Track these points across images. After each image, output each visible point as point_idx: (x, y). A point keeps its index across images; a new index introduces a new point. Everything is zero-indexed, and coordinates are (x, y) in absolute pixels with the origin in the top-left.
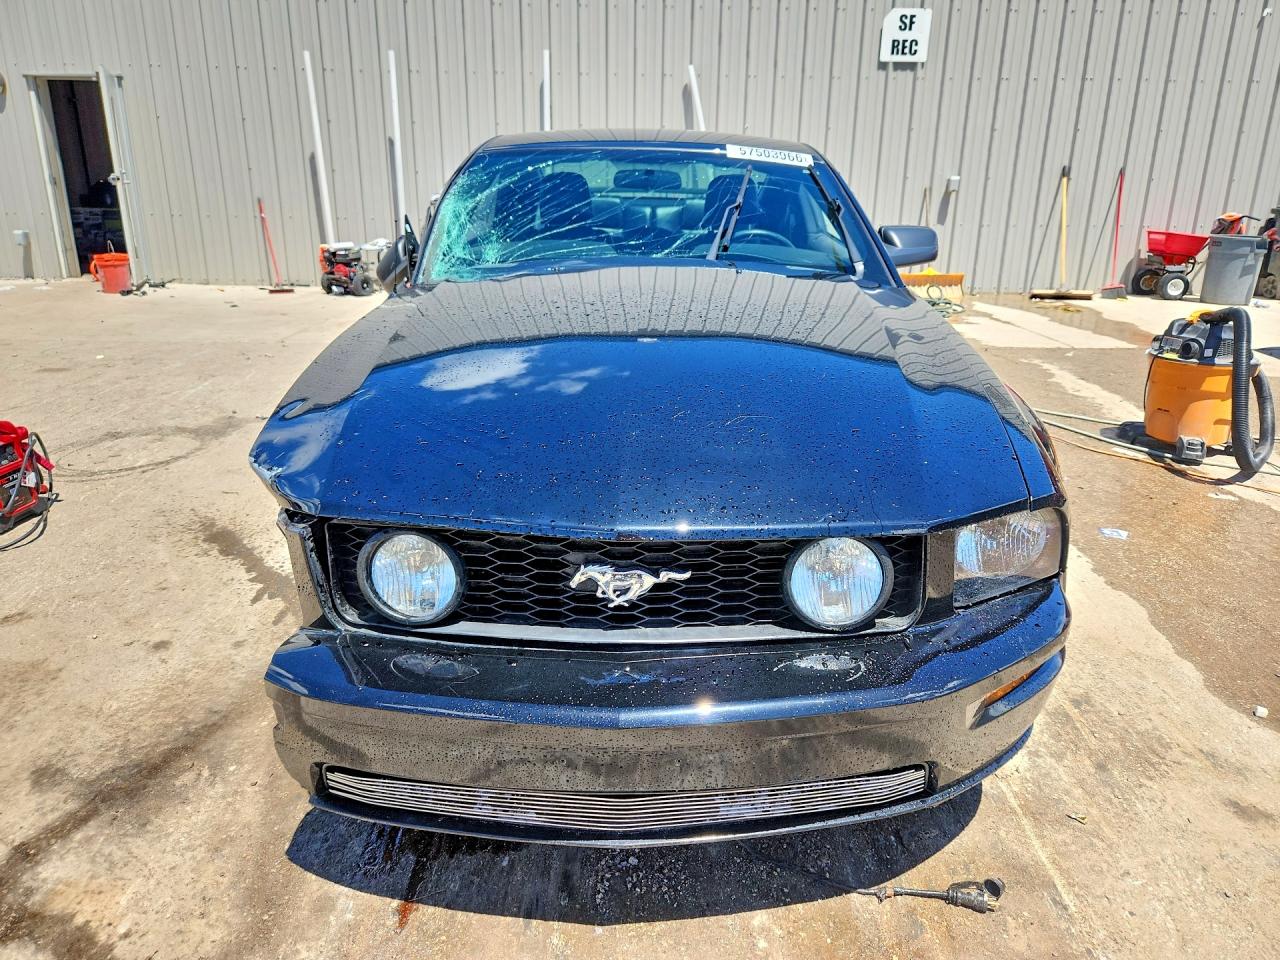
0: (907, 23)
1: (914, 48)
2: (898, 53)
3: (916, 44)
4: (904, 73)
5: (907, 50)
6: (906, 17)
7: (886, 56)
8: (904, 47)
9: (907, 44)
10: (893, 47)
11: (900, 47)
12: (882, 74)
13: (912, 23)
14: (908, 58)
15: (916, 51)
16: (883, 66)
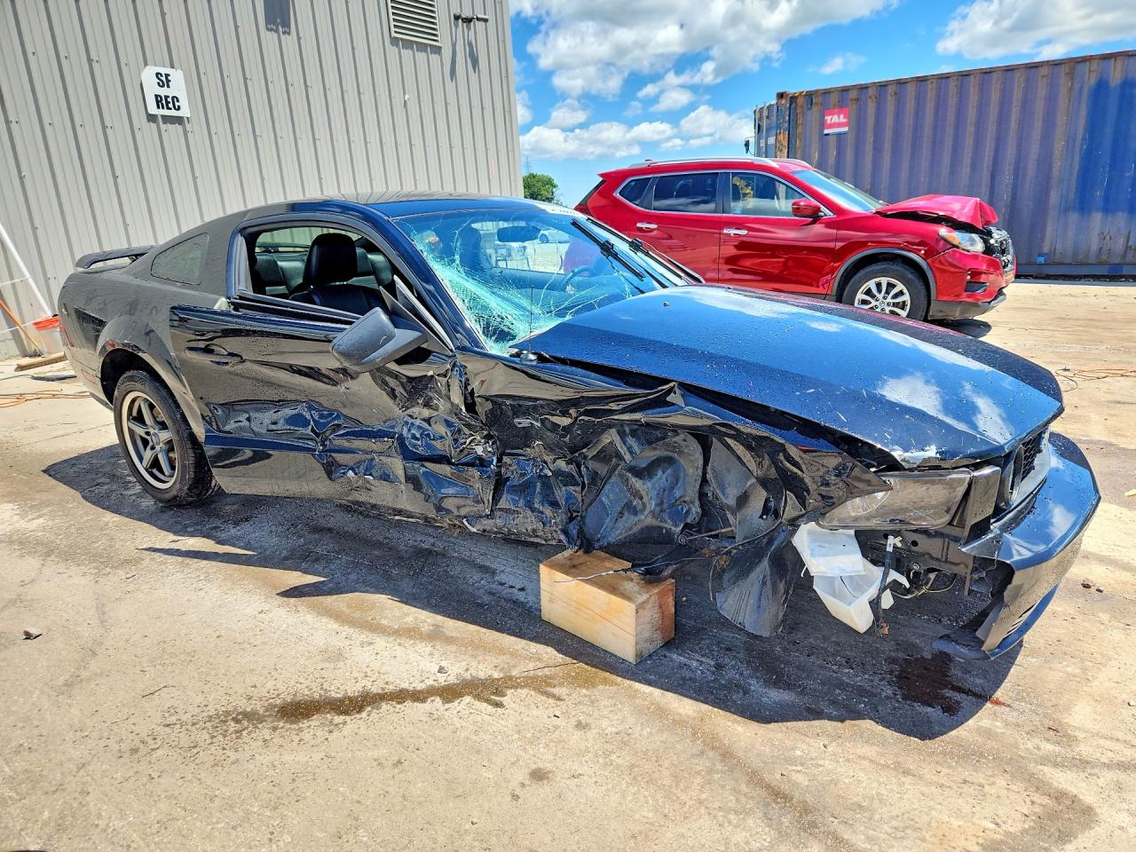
0: (164, 81)
1: (177, 104)
2: (163, 108)
3: (178, 101)
4: (173, 126)
5: (171, 105)
6: (161, 75)
7: (153, 109)
8: (167, 103)
9: (169, 100)
10: (157, 102)
11: (164, 102)
12: (154, 126)
13: (168, 81)
14: (173, 113)
15: (179, 107)
16: (152, 118)
